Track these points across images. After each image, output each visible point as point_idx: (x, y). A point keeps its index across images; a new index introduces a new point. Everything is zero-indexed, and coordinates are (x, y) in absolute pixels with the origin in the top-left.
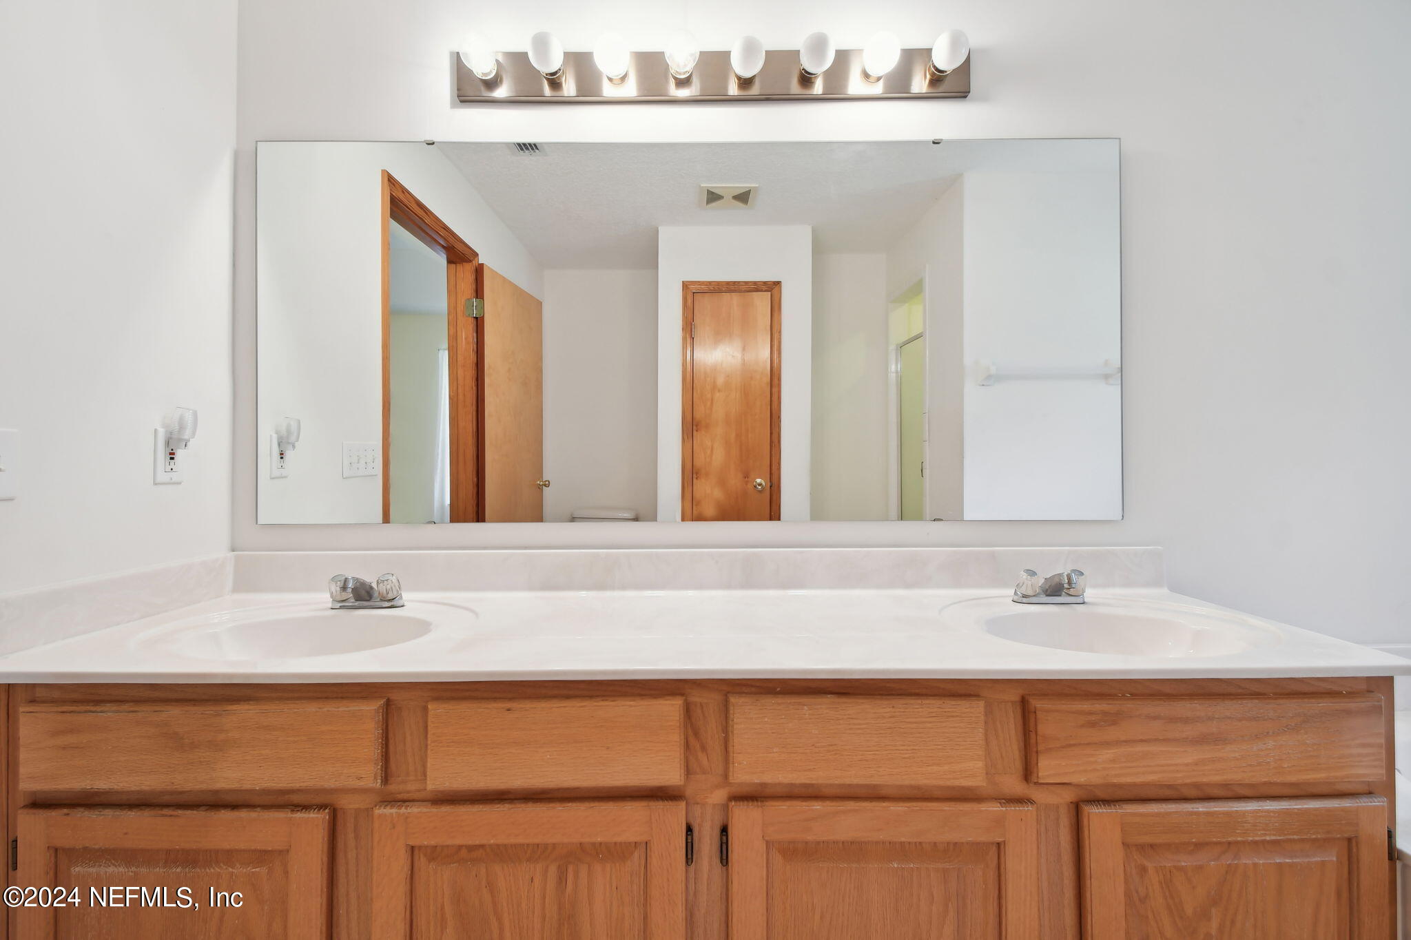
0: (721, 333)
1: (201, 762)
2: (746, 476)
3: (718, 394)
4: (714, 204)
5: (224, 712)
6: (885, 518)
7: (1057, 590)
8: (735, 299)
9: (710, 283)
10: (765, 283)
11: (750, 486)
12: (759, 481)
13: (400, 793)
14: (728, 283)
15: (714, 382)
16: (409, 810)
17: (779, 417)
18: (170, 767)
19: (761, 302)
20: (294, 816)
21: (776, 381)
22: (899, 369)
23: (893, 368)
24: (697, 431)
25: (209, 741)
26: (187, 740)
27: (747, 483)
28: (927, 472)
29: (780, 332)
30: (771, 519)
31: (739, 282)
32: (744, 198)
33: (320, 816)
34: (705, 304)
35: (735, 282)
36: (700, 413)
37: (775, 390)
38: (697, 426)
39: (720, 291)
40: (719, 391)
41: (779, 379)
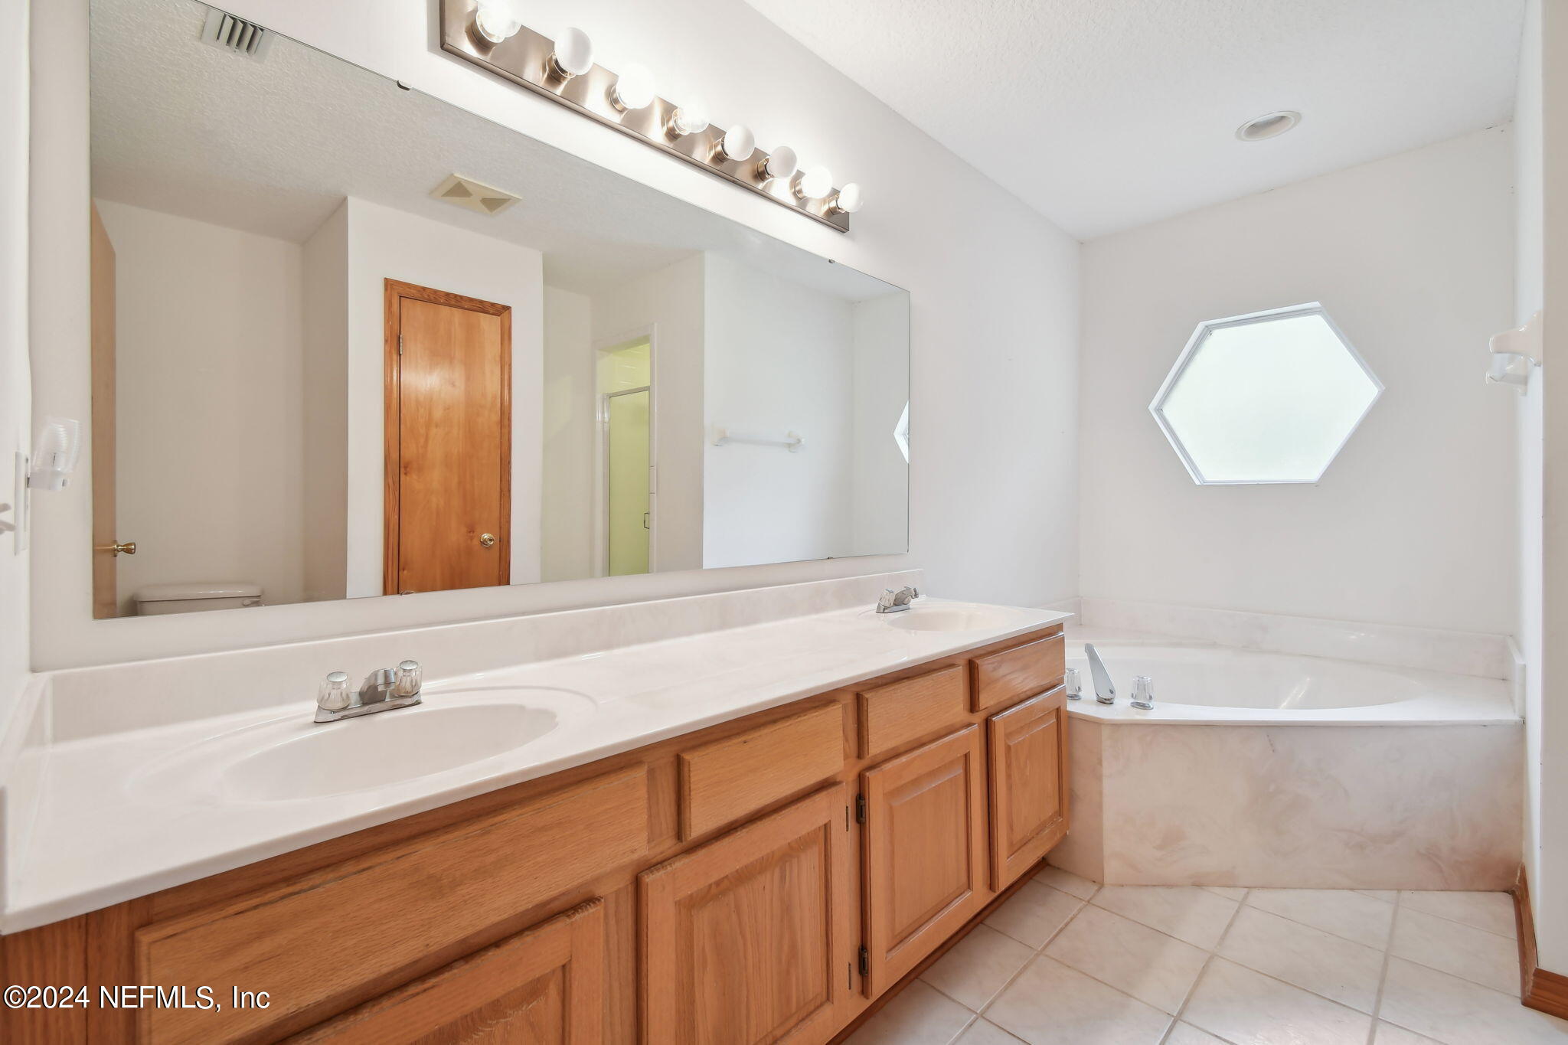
0: (439, 354)
1: (465, 901)
2: (471, 530)
3: (434, 431)
4: (457, 199)
5: (493, 827)
6: (590, 574)
7: (899, 602)
8: (457, 315)
9: (424, 289)
10: (493, 305)
11: (476, 542)
12: (486, 536)
13: (653, 858)
14: (448, 294)
15: (430, 413)
16: (674, 867)
17: (510, 462)
18: (422, 925)
19: (489, 325)
20: (573, 920)
21: (506, 422)
22: (606, 420)
23: (599, 416)
24: (406, 474)
25: (475, 870)
26: (445, 881)
27: (472, 538)
28: (654, 524)
29: (510, 365)
30: (500, 584)
31: (461, 297)
32: (493, 203)
33: (599, 907)
34: (416, 313)
35: (456, 296)
36: (410, 451)
37: (505, 431)
38: (406, 468)
39: (436, 302)
40: (437, 426)
41: (510, 419)
